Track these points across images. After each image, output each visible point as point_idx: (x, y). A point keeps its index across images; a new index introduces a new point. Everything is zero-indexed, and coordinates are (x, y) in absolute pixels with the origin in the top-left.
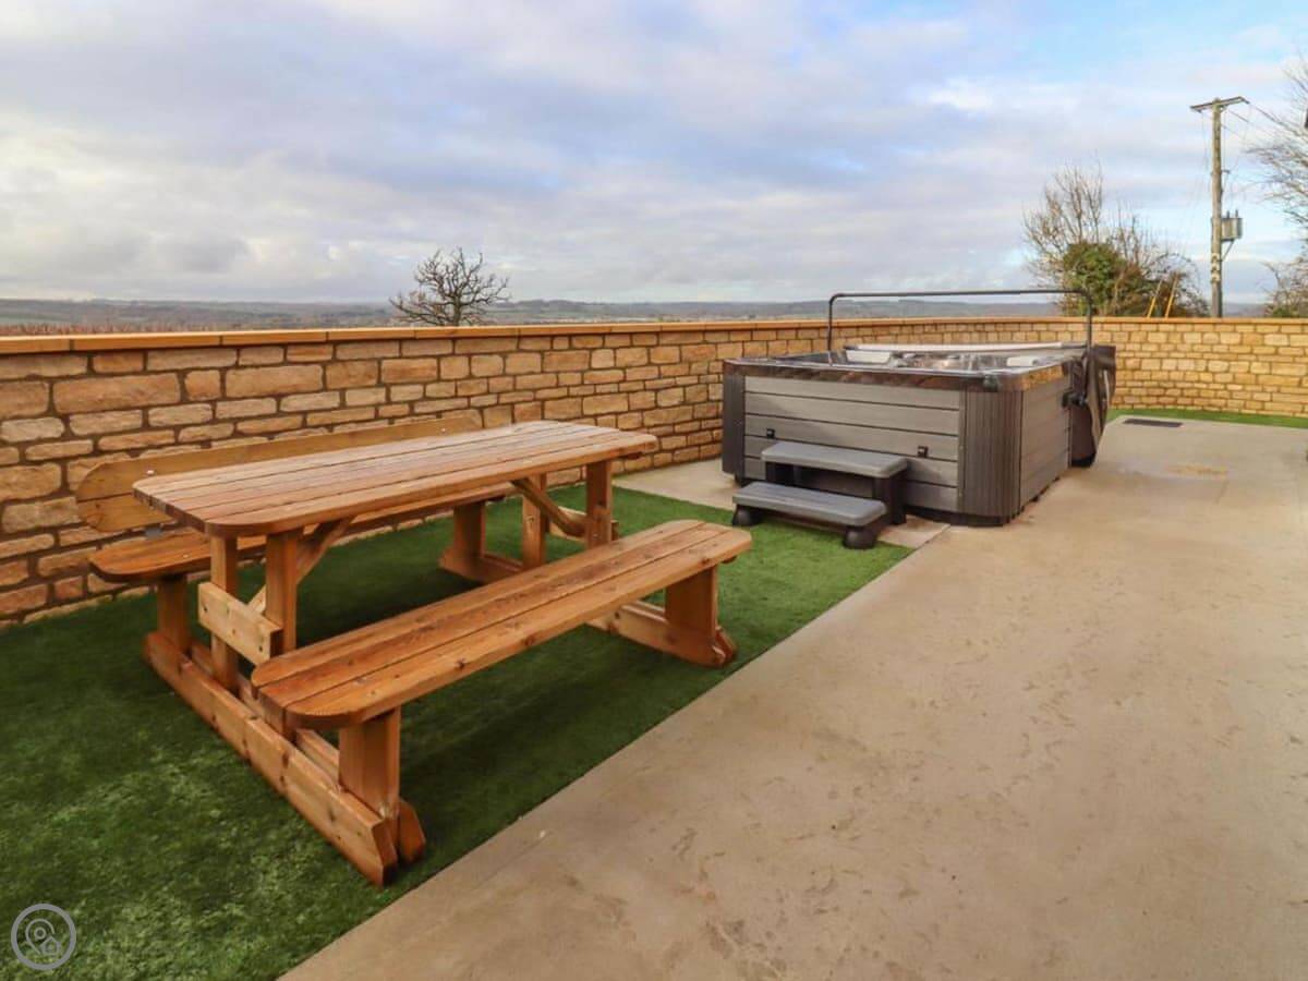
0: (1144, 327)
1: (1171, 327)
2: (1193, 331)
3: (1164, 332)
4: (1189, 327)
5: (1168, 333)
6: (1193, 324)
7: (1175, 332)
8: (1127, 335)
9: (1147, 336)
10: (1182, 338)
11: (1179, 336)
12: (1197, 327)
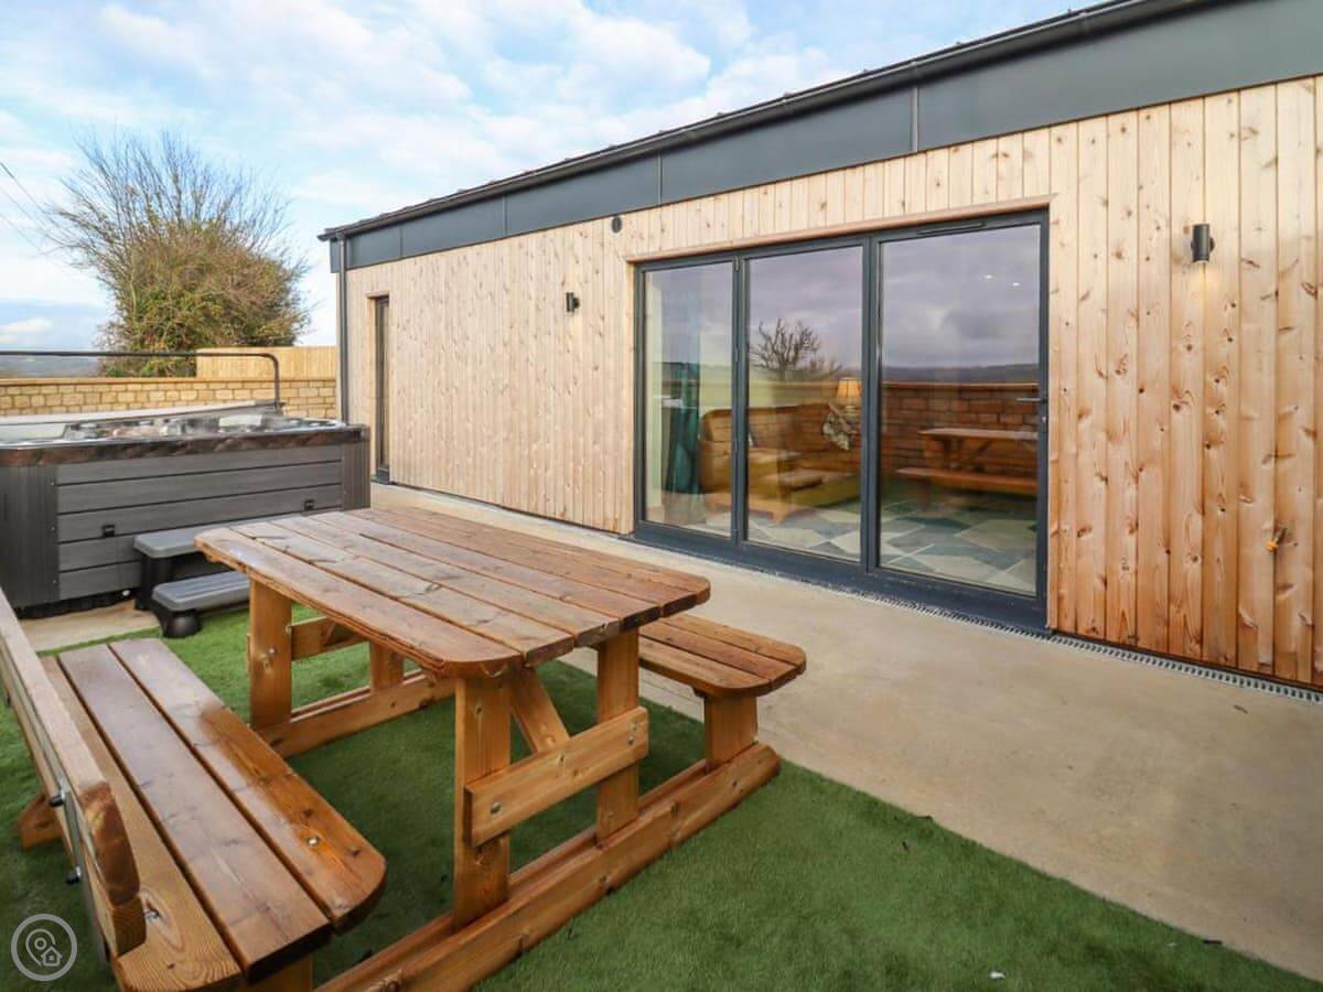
0: (114, 387)
1: (138, 387)
2: (157, 390)
3: (132, 391)
4: (154, 386)
5: (136, 392)
6: (157, 383)
7: (142, 391)
8: (98, 395)
9: (117, 396)
10: (148, 397)
11: (145, 395)
12: (161, 386)
